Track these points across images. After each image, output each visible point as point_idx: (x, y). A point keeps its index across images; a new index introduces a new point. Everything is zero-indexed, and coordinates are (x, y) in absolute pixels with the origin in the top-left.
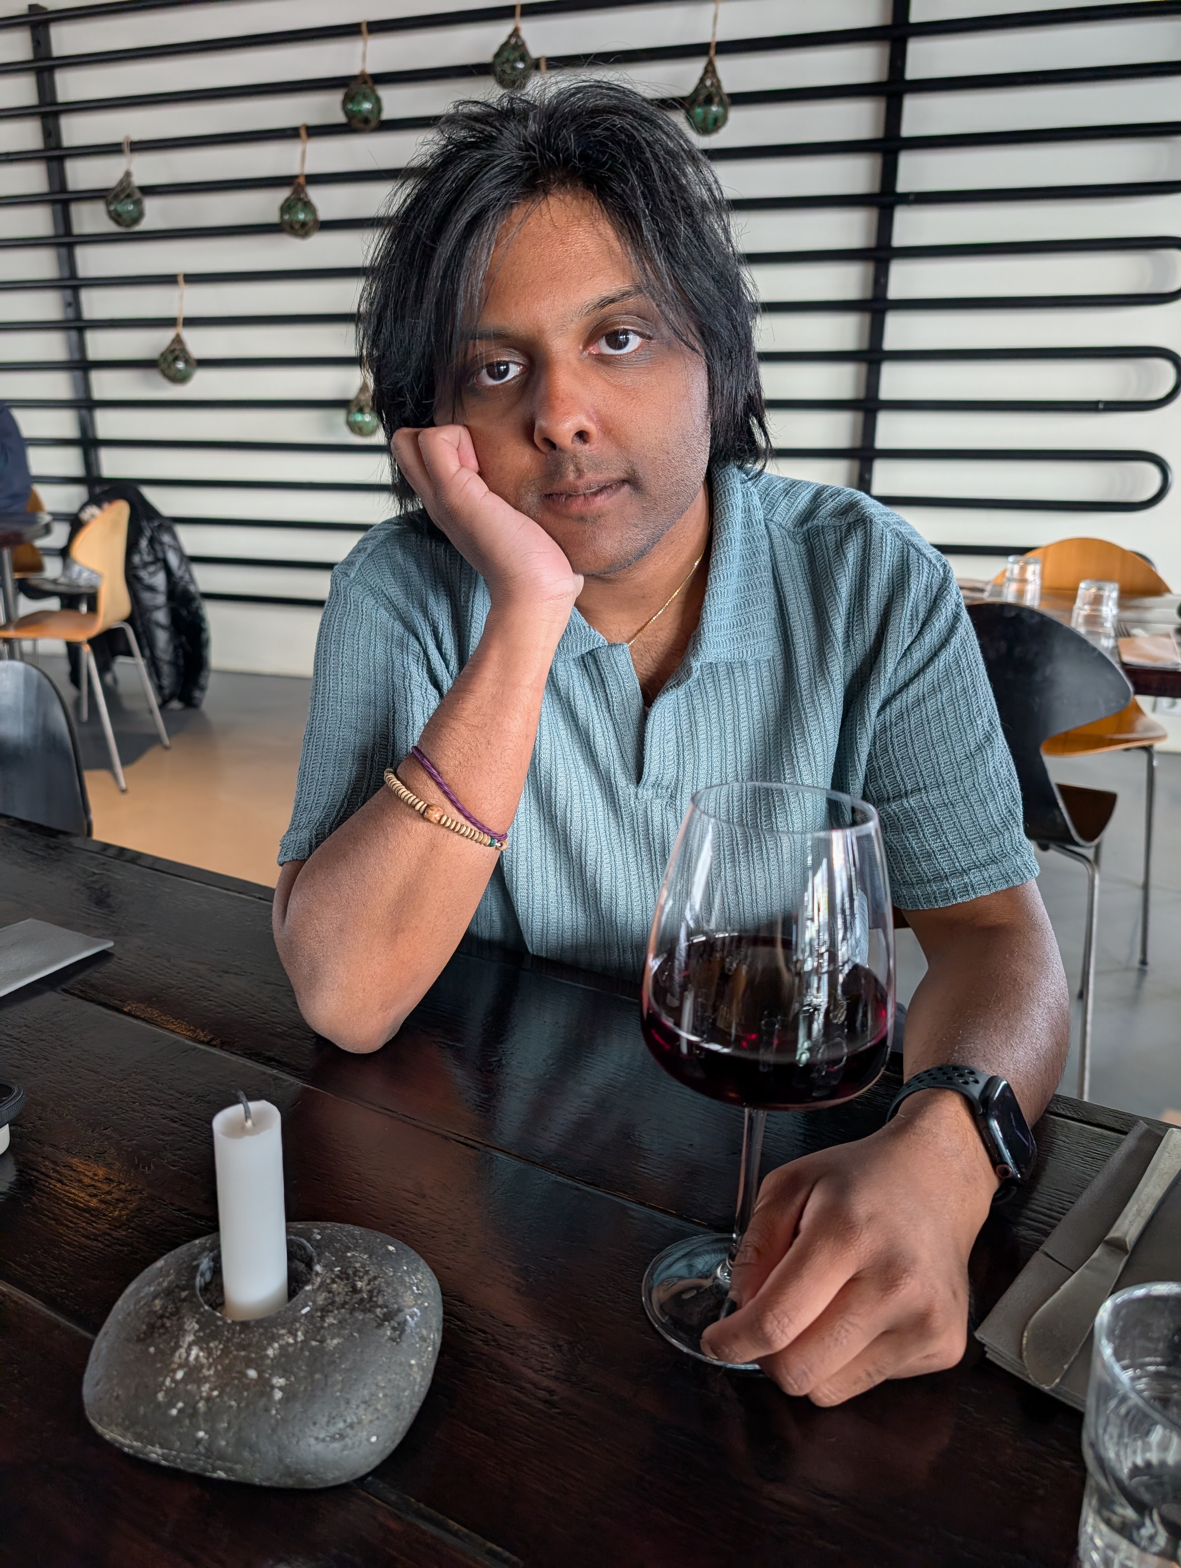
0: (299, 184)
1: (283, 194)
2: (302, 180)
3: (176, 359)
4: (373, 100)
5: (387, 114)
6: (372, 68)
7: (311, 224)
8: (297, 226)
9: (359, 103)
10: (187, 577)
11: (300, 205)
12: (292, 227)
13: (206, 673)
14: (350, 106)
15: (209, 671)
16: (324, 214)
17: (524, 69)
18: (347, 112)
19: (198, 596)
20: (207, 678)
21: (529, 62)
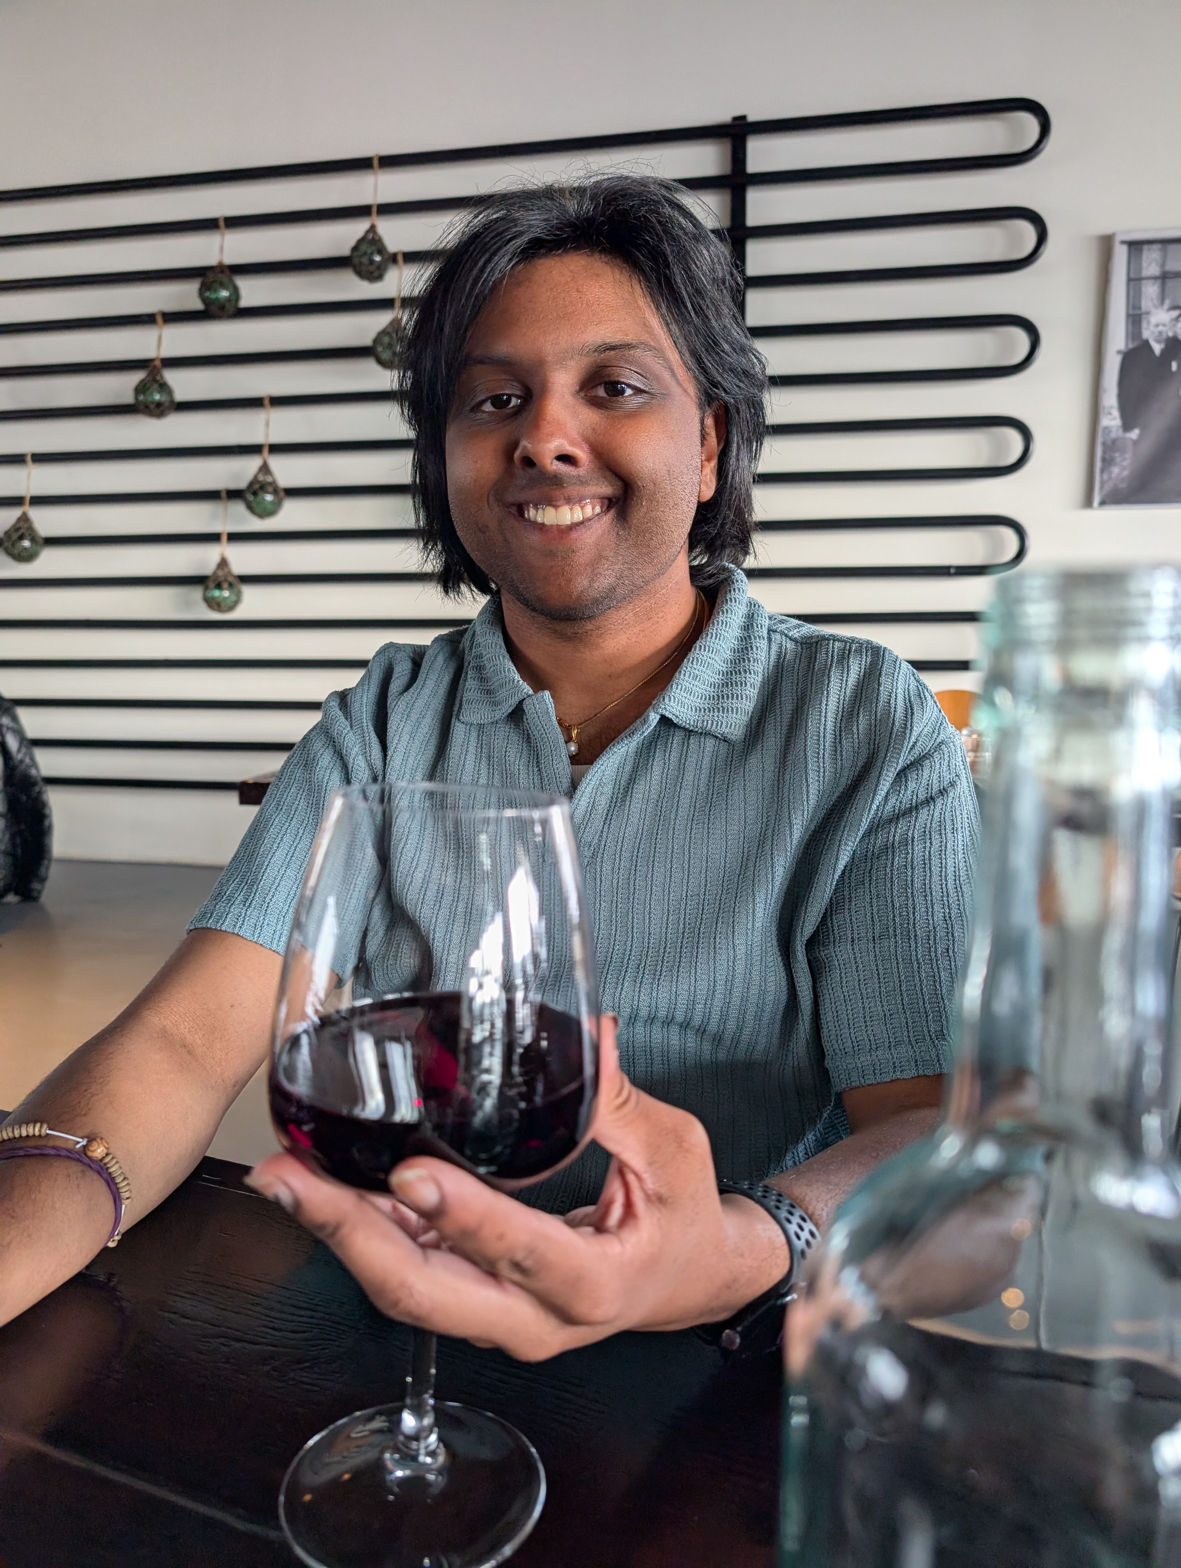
0: (155, 367)
1: (136, 377)
2: (158, 363)
3: (21, 537)
4: (231, 287)
5: (245, 302)
6: (230, 259)
7: (167, 404)
8: (152, 406)
9: (216, 291)
10: (27, 760)
11: (156, 386)
12: (147, 407)
13: (46, 862)
14: (207, 294)
15: (50, 860)
16: (180, 396)
17: (380, 263)
18: (204, 300)
19: (39, 779)
20: (48, 868)
21: (386, 256)
